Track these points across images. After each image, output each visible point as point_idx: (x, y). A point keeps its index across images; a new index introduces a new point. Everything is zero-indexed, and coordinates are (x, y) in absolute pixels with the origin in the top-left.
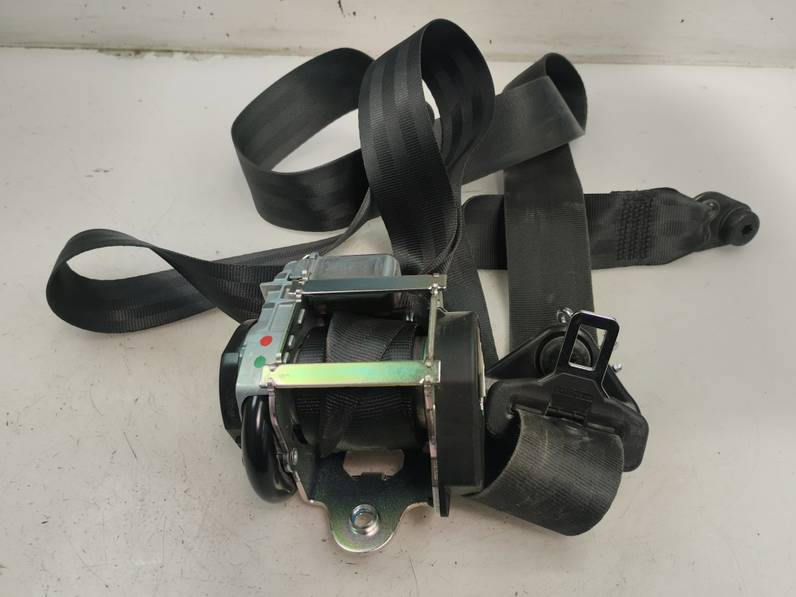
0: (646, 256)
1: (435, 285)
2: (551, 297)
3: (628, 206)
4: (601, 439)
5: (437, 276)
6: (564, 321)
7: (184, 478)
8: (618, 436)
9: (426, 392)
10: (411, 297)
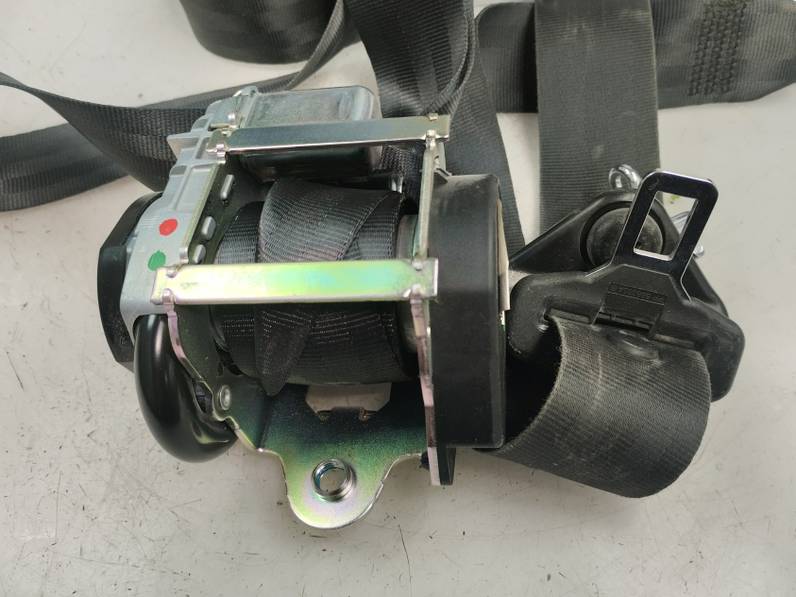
0: (728, 90)
1: (431, 133)
2: (599, 150)
3: (710, 15)
4: (675, 359)
5: (434, 117)
6: (619, 186)
7: (88, 415)
8: (698, 354)
9: (414, 311)
10: (400, 152)
